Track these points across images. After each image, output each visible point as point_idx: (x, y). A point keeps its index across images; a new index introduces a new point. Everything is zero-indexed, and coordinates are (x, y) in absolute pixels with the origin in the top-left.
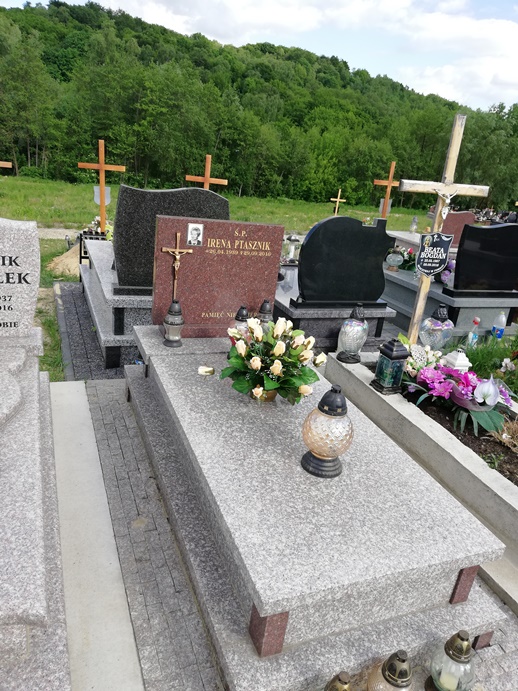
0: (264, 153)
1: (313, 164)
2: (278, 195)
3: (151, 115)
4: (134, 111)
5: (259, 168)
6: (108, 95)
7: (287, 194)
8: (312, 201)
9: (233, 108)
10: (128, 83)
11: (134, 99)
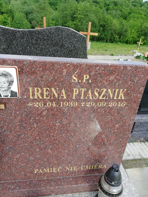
0: (113, 29)
1: (129, 32)
2: (117, 42)
3: (79, 18)
4: (74, 17)
5: (112, 33)
6: (67, 13)
7: (120, 42)
8: (128, 44)
9: (104, 15)
10: (73, 8)
11: (74, 14)
